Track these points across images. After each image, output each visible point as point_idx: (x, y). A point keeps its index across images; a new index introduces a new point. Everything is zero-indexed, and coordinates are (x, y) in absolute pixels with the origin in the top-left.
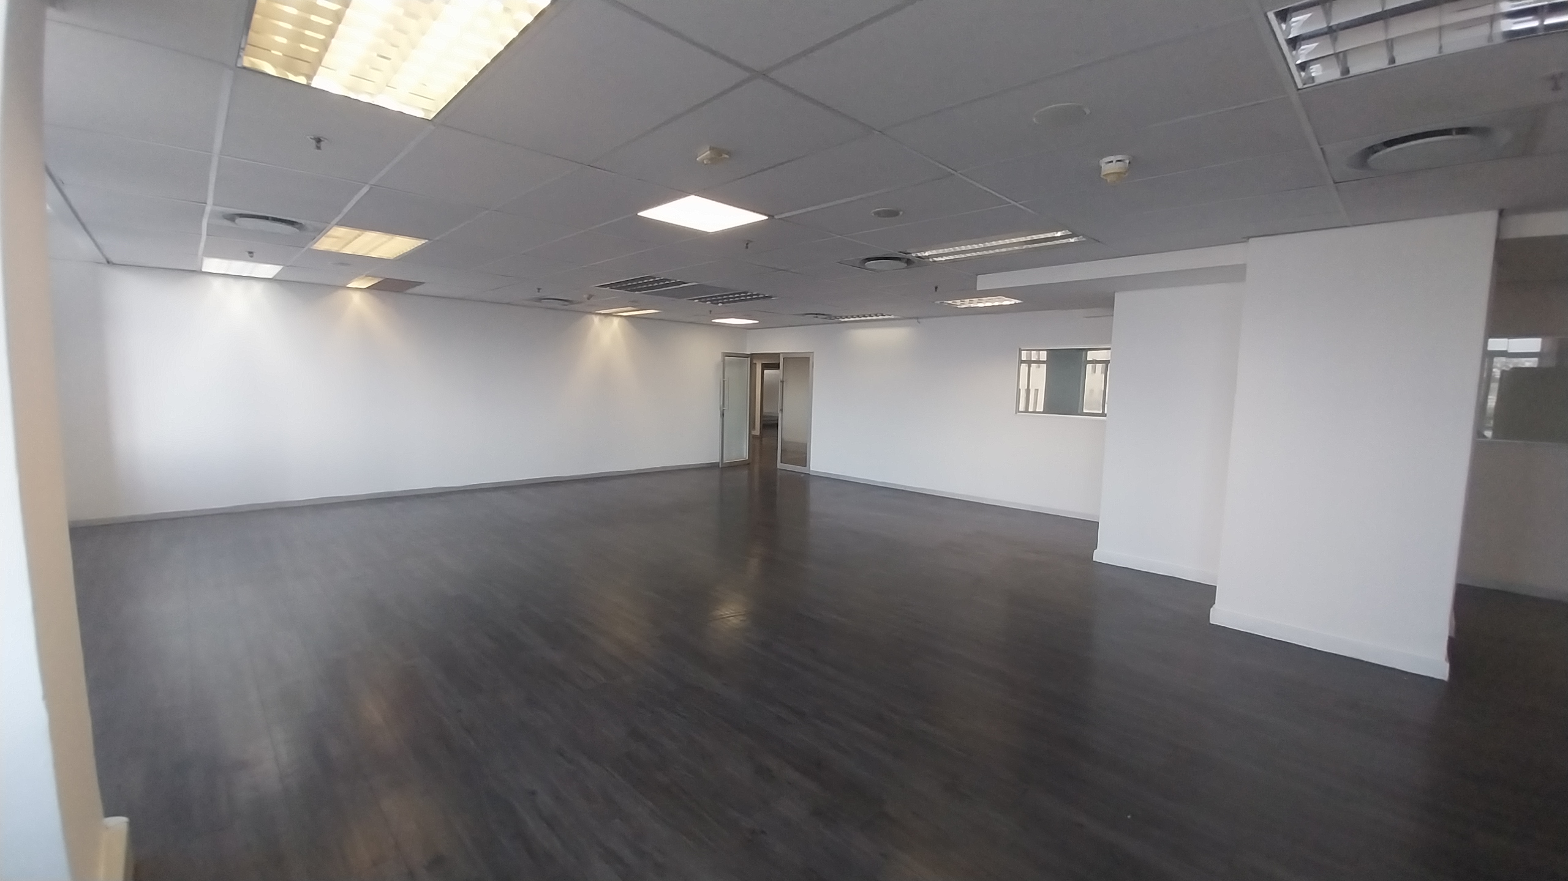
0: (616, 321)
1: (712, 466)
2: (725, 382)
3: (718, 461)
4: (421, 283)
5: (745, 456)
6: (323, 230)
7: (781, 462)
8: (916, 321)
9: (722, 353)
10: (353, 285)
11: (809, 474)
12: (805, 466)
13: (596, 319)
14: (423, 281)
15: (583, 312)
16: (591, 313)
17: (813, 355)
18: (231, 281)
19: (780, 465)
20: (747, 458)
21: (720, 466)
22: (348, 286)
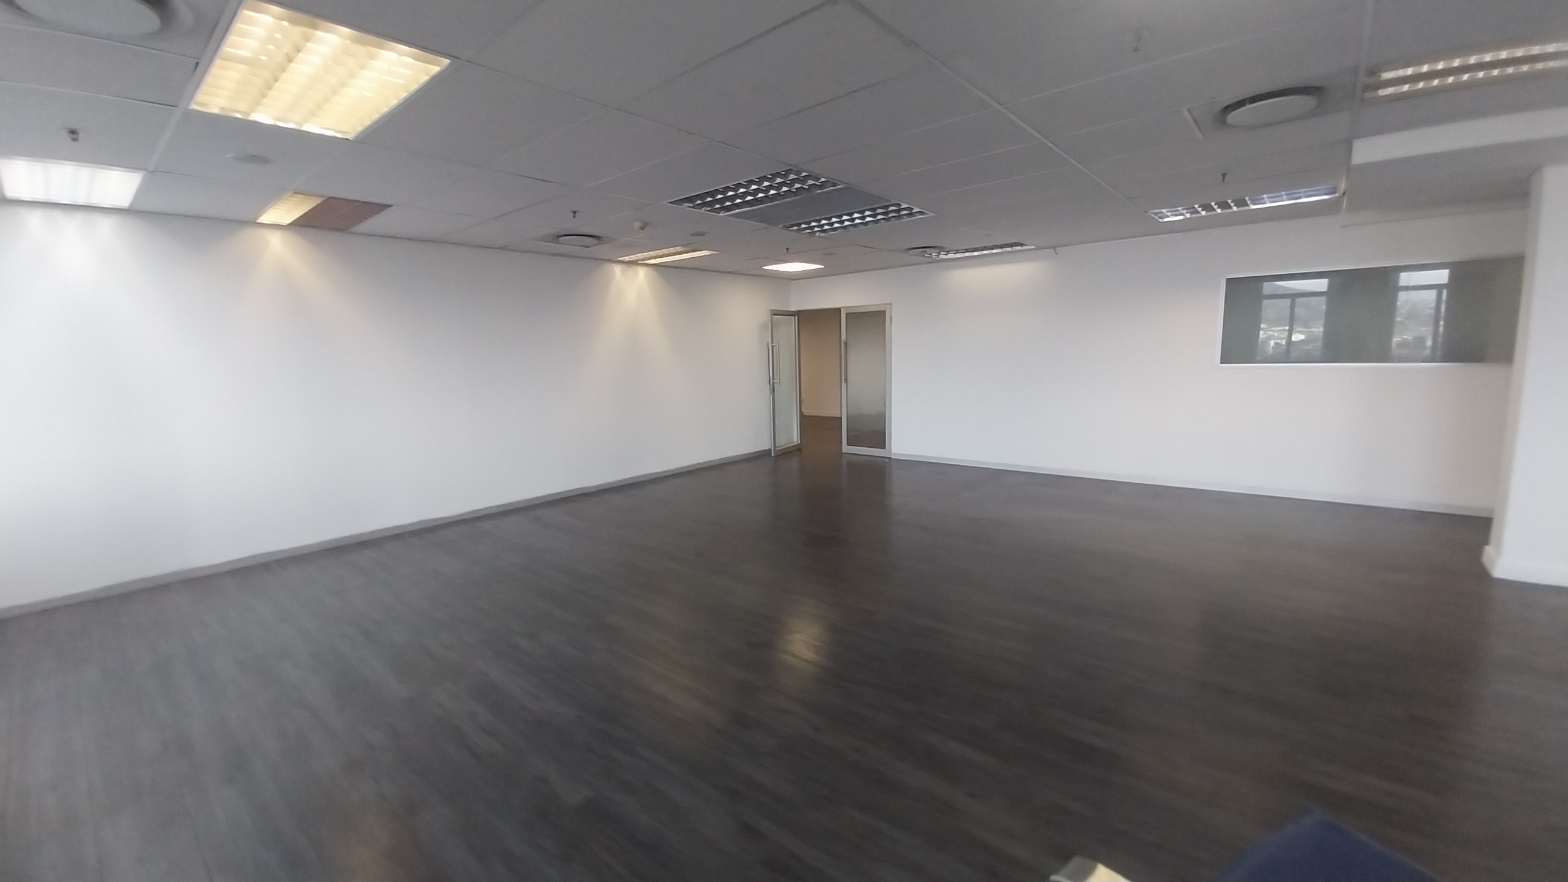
0: (642, 272)
1: (763, 455)
2: (774, 347)
3: (769, 447)
4: (383, 207)
5: (795, 438)
6: (217, 24)
7: (848, 445)
8: (1052, 250)
9: (772, 310)
10: (266, 218)
11: (891, 458)
12: (884, 447)
13: (617, 269)
14: (389, 203)
15: (601, 260)
16: (610, 261)
17: (891, 308)
18: (58, 215)
19: (846, 448)
20: (799, 442)
21: (773, 455)
22: (263, 219)
